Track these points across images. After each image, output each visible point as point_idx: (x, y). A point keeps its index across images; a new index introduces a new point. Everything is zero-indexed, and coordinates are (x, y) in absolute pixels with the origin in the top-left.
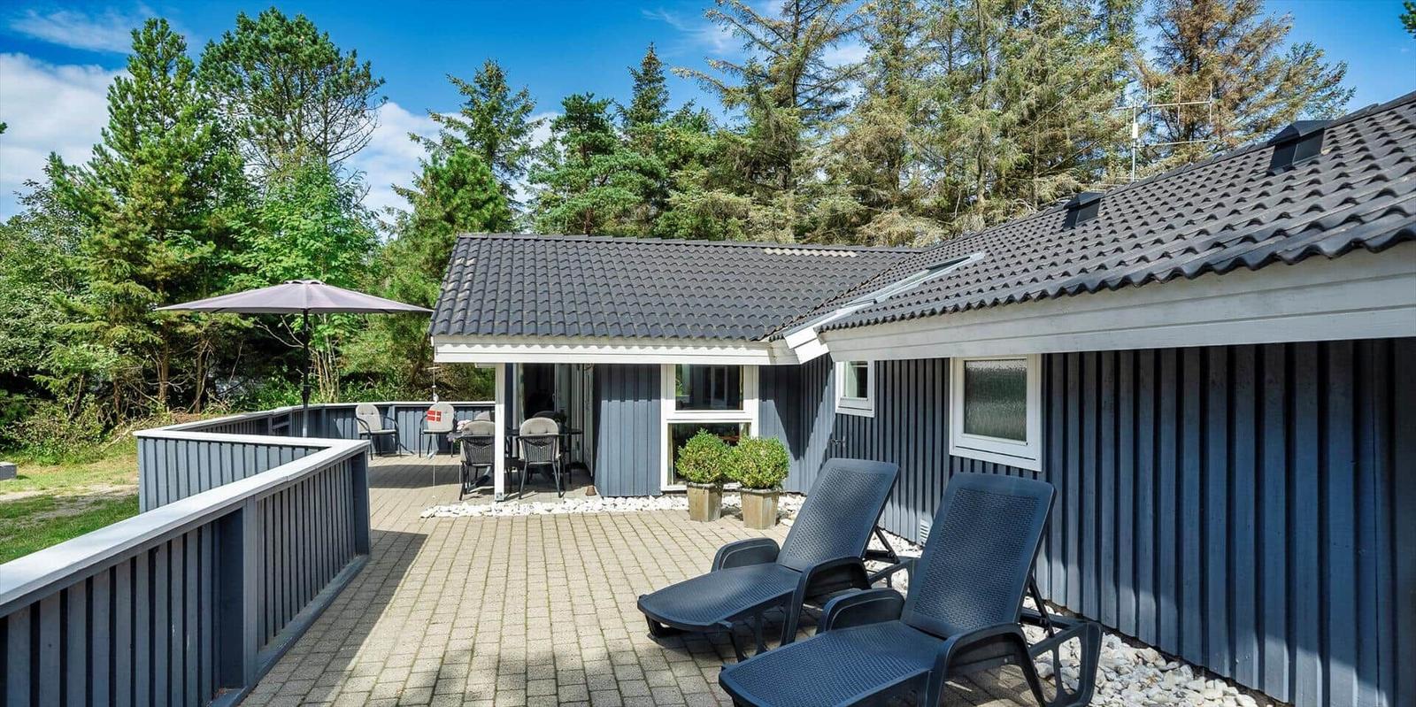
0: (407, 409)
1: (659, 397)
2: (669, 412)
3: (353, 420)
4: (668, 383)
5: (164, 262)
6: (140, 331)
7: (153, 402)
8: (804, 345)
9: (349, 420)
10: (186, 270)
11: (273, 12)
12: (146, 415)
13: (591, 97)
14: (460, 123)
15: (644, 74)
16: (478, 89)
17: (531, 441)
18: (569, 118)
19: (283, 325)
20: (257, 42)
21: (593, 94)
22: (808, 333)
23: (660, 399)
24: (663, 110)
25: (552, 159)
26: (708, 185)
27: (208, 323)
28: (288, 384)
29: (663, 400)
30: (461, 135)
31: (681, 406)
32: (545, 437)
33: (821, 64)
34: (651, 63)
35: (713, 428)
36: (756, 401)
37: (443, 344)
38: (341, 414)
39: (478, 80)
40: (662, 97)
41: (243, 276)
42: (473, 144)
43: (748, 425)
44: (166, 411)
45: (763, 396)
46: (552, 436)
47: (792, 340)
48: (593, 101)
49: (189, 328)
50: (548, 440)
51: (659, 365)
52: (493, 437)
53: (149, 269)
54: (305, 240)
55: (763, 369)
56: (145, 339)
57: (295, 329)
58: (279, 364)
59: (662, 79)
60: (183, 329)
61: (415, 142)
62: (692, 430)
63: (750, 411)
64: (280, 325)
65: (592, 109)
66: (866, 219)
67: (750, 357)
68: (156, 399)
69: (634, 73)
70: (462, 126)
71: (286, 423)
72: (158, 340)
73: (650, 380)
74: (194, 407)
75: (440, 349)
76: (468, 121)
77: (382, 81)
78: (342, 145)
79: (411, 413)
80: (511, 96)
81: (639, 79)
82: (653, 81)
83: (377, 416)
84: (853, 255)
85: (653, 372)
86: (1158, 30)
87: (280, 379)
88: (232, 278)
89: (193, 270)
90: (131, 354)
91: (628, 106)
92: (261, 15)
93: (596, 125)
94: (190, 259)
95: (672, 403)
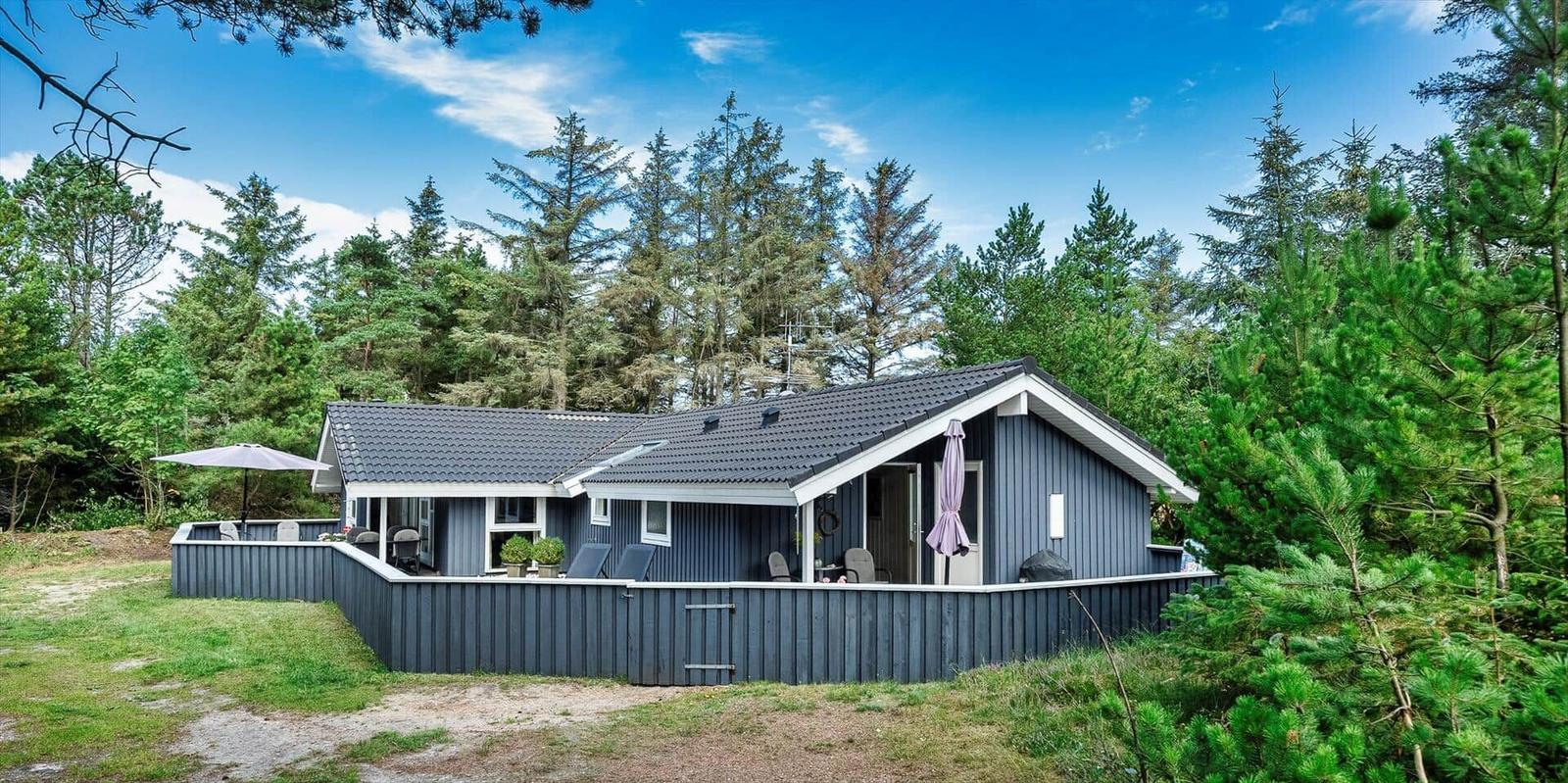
0: (256, 526)
1: (484, 516)
2: (491, 525)
4: (490, 508)
8: (572, 488)
13: (376, 235)
14: (222, 236)
15: (422, 205)
16: (244, 203)
22: (575, 480)
24: (440, 241)
25: (323, 277)
26: (489, 326)
27: (41, 454)
29: (486, 518)
30: (223, 249)
31: (498, 521)
33: (591, 225)
34: (429, 195)
35: (520, 534)
36: (544, 518)
39: (242, 193)
40: (441, 229)
42: (236, 258)
43: (539, 532)
45: (549, 516)
47: (567, 484)
49: (25, 458)
51: (484, 497)
52: (378, 542)
55: (549, 499)
59: (441, 211)
60: (19, 459)
62: (508, 535)
63: (540, 524)
65: (377, 248)
66: (628, 361)
67: (539, 491)
69: (412, 203)
70: (225, 239)
73: (477, 506)
76: (233, 237)
79: (260, 529)
81: (416, 209)
82: (432, 213)
83: (235, 531)
84: (607, 419)
85: (480, 502)
86: (853, 226)
91: (405, 235)
94: (29, 398)
95: (492, 520)
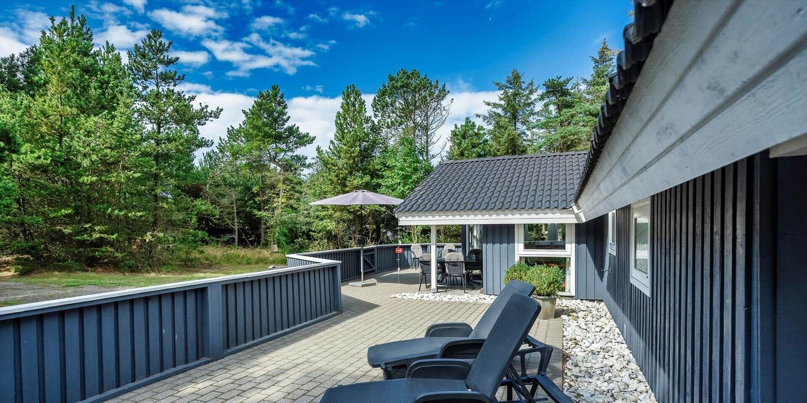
1: (514, 242)
2: (520, 250)
4: (519, 235)
6: (345, 214)
11: (402, 70)
13: (560, 78)
14: (499, 105)
15: (599, 59)
16: (508, 85)
17: (451, 264)
18: (548, 92)
20: (393, 85)
21: (561, 77)
23: (514, 243)
25: (547, 115)
29: (516, 244)
30: (500, 111)
31: (527, 246)
32: (458, 262)
34: (604, 51)
36: (574, 245)
37: (401, 217)
39: (508, 81)
42: (506, 114)
43: (570, 259)
45: (578, 242)
46: (459, 262)
48: (561, 80)
50: (458, 264)
51: (514, 225)
52: (430, 261)
54: (398, 171)
55: (576, 226)
61: (478, 118)
63: (570, 251)
65: (561, 85)
67: (566, 219)
69: (594, 59)
70: (500, 106)
71: (373, 252)
73: (509, 233)
75: (400, 219)
76: (503, 103)
78: (434, 126)
80: (524, 86)
81: (597, 62)
82: (606, 61)
85: (510, 228)
91: (589, 79)
92: (398, 73)
93: (565, 93)
94: (362, 183)
95: (522, 246)
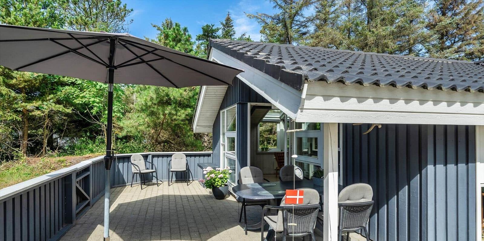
0: (158, 156)
1: (474, 161)
3: (128, 163)
5: (23, 77)
6: (9, 114)
7: (17, 152)
9: (126, 164)
10: (37, 83)
12: (12, 158)
15: (226, 24)
19: (87, 112)
21: (214, 25)
27: (48, 110)
28: (90, 141)
29: (478, 164)
33: (302, 16)
34: (228, 20)
38: (121, 160)
40: (233, 32)
41: (67, 87)
44: (24, 156)
48: (214, 28)
49: (37, 113)
53: (14, 81)
56: (11, 118)
57: (94, 113)
58: (86, 132)
59: (232, 26)
60: (33, 113)
64: (85, 111)
65: (213, 31)
68: (19, 150)
71: (88, 174)
72: (19, 119)
74: (42, 153)
77: (132, 10)
79: (160, 158)
82: (229, 27)
83: (143, 161)
87: (86, 139)
88: (61, 88)
89: (41, 83)
90: (3, 126)
94: (38, 77)
